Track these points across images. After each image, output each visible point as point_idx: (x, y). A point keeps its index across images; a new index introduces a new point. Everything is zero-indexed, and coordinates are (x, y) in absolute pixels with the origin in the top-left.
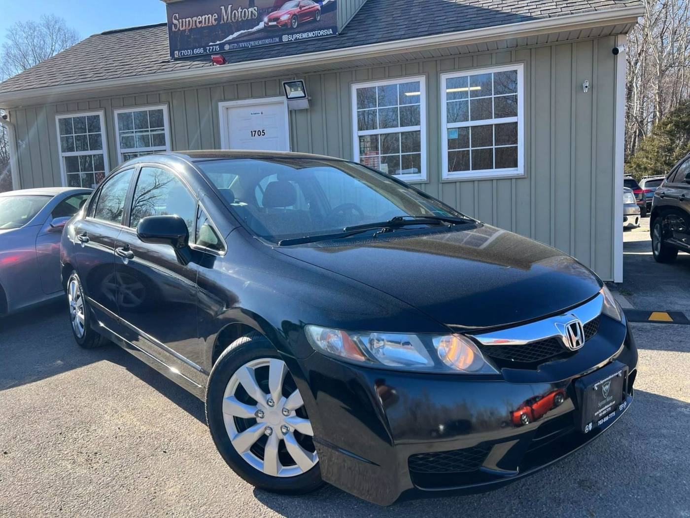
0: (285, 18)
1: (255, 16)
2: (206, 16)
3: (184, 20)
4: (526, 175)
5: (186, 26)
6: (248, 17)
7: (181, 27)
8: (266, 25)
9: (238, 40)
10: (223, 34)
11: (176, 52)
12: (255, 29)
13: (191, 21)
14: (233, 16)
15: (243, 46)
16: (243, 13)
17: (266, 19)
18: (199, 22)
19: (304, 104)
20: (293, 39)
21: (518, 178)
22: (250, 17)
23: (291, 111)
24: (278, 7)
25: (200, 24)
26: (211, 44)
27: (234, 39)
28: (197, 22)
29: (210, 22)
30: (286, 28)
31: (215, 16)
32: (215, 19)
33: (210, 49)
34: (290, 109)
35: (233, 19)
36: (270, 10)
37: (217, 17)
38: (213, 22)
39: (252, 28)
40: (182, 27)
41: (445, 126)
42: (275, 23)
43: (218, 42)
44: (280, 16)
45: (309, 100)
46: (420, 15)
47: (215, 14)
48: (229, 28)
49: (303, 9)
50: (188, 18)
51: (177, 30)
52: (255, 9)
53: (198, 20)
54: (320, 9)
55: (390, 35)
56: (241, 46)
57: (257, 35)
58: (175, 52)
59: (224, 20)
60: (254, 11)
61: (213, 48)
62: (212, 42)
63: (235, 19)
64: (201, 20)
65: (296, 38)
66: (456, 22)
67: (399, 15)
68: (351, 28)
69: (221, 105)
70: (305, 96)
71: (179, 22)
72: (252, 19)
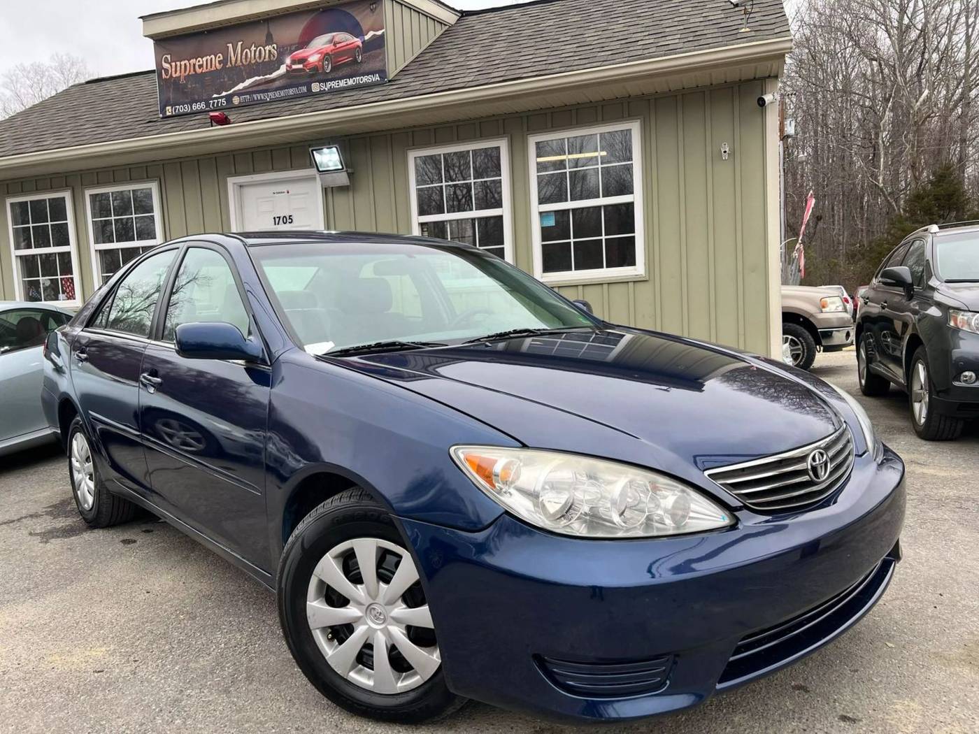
0: (314, 59)
1: (274, 56)
2: (208, 57)
3: (178, 63)
4: (647, 277)
5: (180, 72)
6: (265, 58)
7: (173, 73)
8: (288, 69)
9: (250, 90)
10: (231, 82)
11: (169, 108)
12: (274, 75)
13: (188, 64)
14: (244, 57)
15: (259, 98)
16: (257, 53)
17: (288, 61)
18: (199, 65)
19: (343, 179)
20: (326, 89)
21: (637, 282)
22: (267, 59)
23: (326, 189)
24: (304, 42)
25: (200, 68)
26: (215, 96)
27: (245, 88)
28: (197, 67)
29: (213, 66)
30: (316, 74)
31: (219, 57)
32: (219, 61)
33: (214, 103)
34: (324, 187)
35: (244, 60)
36: (293, 48)
37: (221, 58)
38: (217, 64)
39: (271, 74)
40: (176, 73)
41: (536, 208)
42: (300, 66)
43: (224, 94)
44: (308, 57)
45: (348, 174)
46: (503, 53)
47: (220, 55)
48: (239, 73)
49: (338, 46)
50: (184, 60)
51: (168, 77)
52: (274, 48)
53: (197, 64)
54: (361, 45)
55: (453, 82)
56: (256, 98)
57: (277, 84)
58: (167, 108)
59: (231, 63)
60: (273, 50)
61: (218, 102)
62: (217, 94)
63: (246, 61)
64: (201, 63)
65: (331, 87)
66: (544, 62)
67: (476, 53)
68: (409, 72)
69: (231, 181)
70: (343, 168)
71: (171, 66)
72: (270, 61)
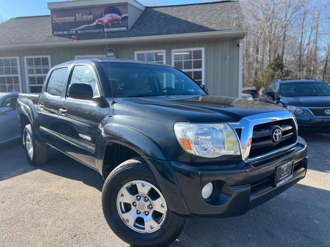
1: (92, 19)
2: (69, 17)
3: (59, 18)
6: (89, 19)
8: (97, 24)
10: (77, 26)
12: (92, 25)
13: (62, 19)
15: (87, 32)
16: (86, 17)
20: (109, 31)
24: (102, 16)
25: (66, 21)
27: (82, 28)
33: (71, 32)
35: (82, 20)
36: (99, 17)
38: (73, 20)
40: (58, 21)
43: (75, 29)
44: (103, 20)
47: (74, 17)
48: (80, 23)
51: (55, 22)
52: (92, 16)
54: (121, 18)
57: (93, 28)
58: (55, 32)
62: (72, 29)
68: (134, 27)
69: (76, 57)
70: (114, 56)
